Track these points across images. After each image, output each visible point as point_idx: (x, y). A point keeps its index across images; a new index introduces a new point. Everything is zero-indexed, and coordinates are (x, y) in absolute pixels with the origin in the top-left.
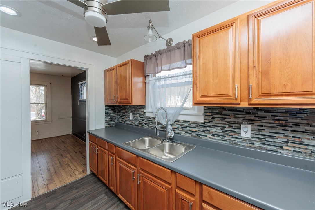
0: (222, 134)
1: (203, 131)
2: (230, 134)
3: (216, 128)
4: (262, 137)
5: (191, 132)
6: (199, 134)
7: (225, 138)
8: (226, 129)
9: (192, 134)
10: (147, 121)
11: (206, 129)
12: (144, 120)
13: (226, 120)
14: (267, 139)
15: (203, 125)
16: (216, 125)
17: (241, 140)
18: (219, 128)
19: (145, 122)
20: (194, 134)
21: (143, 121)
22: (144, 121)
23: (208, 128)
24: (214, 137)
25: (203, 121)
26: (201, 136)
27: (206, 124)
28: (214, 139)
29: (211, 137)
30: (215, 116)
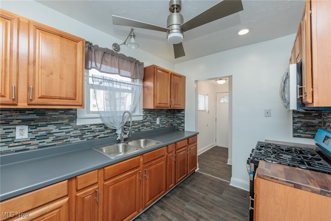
0: (150, 125)
1: (142, 126)
2: (153, 124)
3: (148, 122)
5: (134, 129)
6: (140, 128)
7: (152, 127)
8: (152, 122)
9: (136, 130)
10: (80, 132)
11: (143, 124)
12: (72, 131)
13: (152, 117)
14: (163, 123)
15: (142, 122)
16: (148, 120)
17: (156, 126)
18: (149, 122)
19: (73, 134)
20: (137, 130)
21: (68, 134)
22: (71, 133)
23: (144, 123)
24: (147, 128)
25: (142, 119)
26: (141, 130)
27: (143, 121)
28: (147, 129)
29: (146, 128)
30: (148, 115)
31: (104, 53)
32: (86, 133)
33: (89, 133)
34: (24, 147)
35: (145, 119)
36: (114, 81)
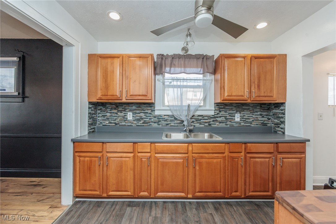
0: (226, 121)
1: (213, 121)
2: (229, 120)
3: (222, 117)
4: (245, 119)
5: (204, 123)
6: (210, 123)
7: (227, 123)
8: (227, 118)
9: (205, 124)
10: (157, 119)
11: (215, 119)
12: (153, 118)
13: (227, 112)
14: (246, 120)
15: (213, 117)
16: (222, 116)
17: (235, 123)
18: (224, 118)
19: (153, 120)
20: (207, 124)
21: (151, 120)
22: (152, 120)
23: (217, 118)
24: (220, 124)
25: (213, 114)
26: (212, 125)
27: (215, 116)
28: (221, 125)
29: (218, 124)
30: (221, 110)
31: (173, 58)
32: (161, 121)
33: (163, 121)
34: (130, 124)
35: (218, 114)
36: (181, 80)
